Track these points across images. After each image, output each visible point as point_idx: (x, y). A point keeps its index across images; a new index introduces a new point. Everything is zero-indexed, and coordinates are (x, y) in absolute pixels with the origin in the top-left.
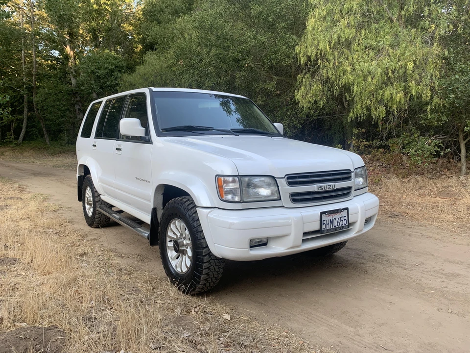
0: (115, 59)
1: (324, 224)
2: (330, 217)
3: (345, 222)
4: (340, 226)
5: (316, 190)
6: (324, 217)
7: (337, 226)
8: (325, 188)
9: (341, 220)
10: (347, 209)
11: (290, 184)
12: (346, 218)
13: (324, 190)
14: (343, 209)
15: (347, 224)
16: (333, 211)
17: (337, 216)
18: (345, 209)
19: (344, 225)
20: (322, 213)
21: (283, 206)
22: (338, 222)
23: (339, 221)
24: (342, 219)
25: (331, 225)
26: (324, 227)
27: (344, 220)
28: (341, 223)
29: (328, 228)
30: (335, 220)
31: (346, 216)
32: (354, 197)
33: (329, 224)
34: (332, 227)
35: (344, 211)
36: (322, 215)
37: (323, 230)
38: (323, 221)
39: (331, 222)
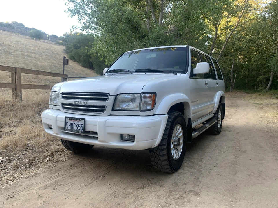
1: (67, 125)
2: (72, 122)
3: (81, 128)
4: (78, 130)
6: (67, 120)
7: (76, 129)
9: (79, 126)
10: (84, 119)
12: (83, 126)
13: (78, 104)
14: (80, 119)
15: (83, 130)
16: (73, 118)
17: (77, 122)
19: (81, 130)
21: (60, 110)
22: (76, 127)
23: (78, 126)
25: (72, 127)
26: (67, 127)
27: (81, 126)
28: (79, 128)
29: (70, 129)
30: (75, 124)
31: (82, 124)
32: (110, 115)
33: (70, 126)
34: (72, 129)
35: (82, 120)
36: (66, 119)
37: (66, 128)
38: (67, 123)
39: (72, 125)
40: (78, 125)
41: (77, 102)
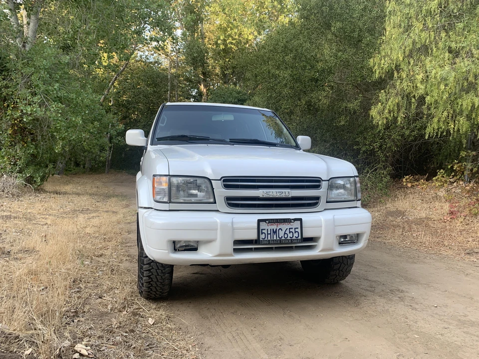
0: (239, 93)
1: (262, 233)
2: (274, 227)
3: (296, 235)
4: (289, 238)
5: (261, 196)
6: (263, 226)
7: (283, 238)
8: (275, 195)
9: (290, 232)
10: (300, 220)
11: (226, 187)
12: (299, 230)
13: (272, 196)
14: (292, 219)
15: (300, 238)
16: (278, 220)
17: (284, 227)
18: (295, 220)
19: (294, 238)
20: (259, 221)
21: (218, 211)
22: (285, 233)
23: (288, 232)
24: (293, 230)
25: (275, 236)
26: (262, 236)
27: (295, 232)
28: (290, 235)
29: (269, 239)
30: (280, 230)
31: (297, 228)
32: (325, 209)
33: (270, 234)
34: (275, 238)
35: (296, 222)
36: (261, 223)
37: (261, 239)
38: (262, 229)
39: (275, 232)
40: (288, 230)
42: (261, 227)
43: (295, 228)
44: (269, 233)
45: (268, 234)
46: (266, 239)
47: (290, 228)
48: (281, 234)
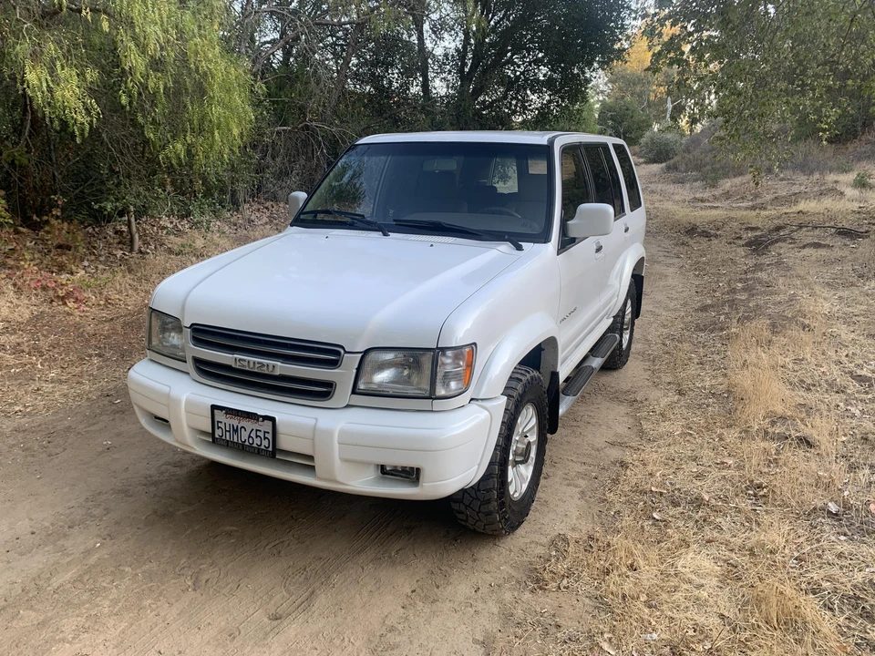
1: (219, 428)
2: (235, 422)
3: (265, 443)
4: (255, 445)
5: (234, 365)
6: (219, 416)
7: (247, 443)
8: (252, 365)
9: (257, 436)
10: (273, 420)
12: (270, 437)
13: (247, 369)
14: (261, 416)
15: (270, 449)
16: (237, 411)
17: (249, 425)
18: (266, 418)
19: (262, 447)
20: (214, 407)
21: (188, 373)
22: (250, 436)
23: (253, 435)
24: (261, 434)
25: (235, 437)
26: (219, 432)
27: (265, 438)
28: (257, 441)
29: (228, 439)
30: (243, 430)
31: (268, 432)
32: (348, 406)
33: (229, 431)
34: (236, 441)
35: (266, 421)
36: (216, 411)
37: (217, 436)
38: (218, 422)
39: (236, 431)
40: (254, 432)
41: (246, 364)
42: (217, 419)
43: (265, 432)
44: (228, 429)
45: (226, 431)
46: (224, 438)
47: (257, 430)
48: (245, 435)
